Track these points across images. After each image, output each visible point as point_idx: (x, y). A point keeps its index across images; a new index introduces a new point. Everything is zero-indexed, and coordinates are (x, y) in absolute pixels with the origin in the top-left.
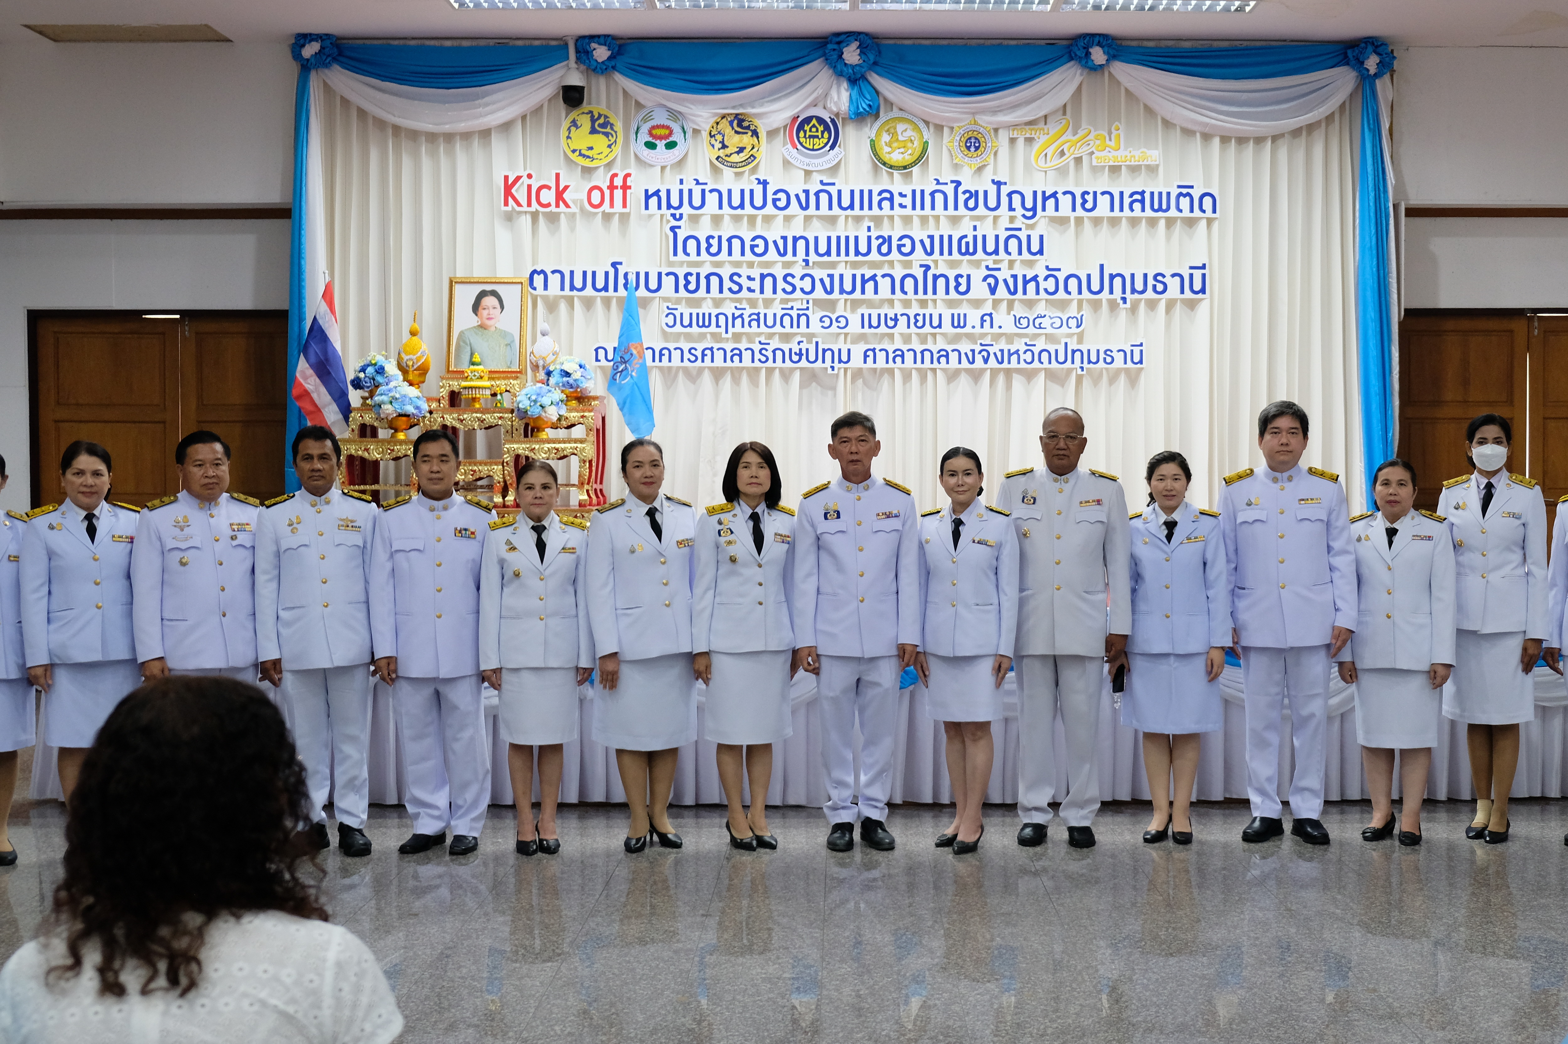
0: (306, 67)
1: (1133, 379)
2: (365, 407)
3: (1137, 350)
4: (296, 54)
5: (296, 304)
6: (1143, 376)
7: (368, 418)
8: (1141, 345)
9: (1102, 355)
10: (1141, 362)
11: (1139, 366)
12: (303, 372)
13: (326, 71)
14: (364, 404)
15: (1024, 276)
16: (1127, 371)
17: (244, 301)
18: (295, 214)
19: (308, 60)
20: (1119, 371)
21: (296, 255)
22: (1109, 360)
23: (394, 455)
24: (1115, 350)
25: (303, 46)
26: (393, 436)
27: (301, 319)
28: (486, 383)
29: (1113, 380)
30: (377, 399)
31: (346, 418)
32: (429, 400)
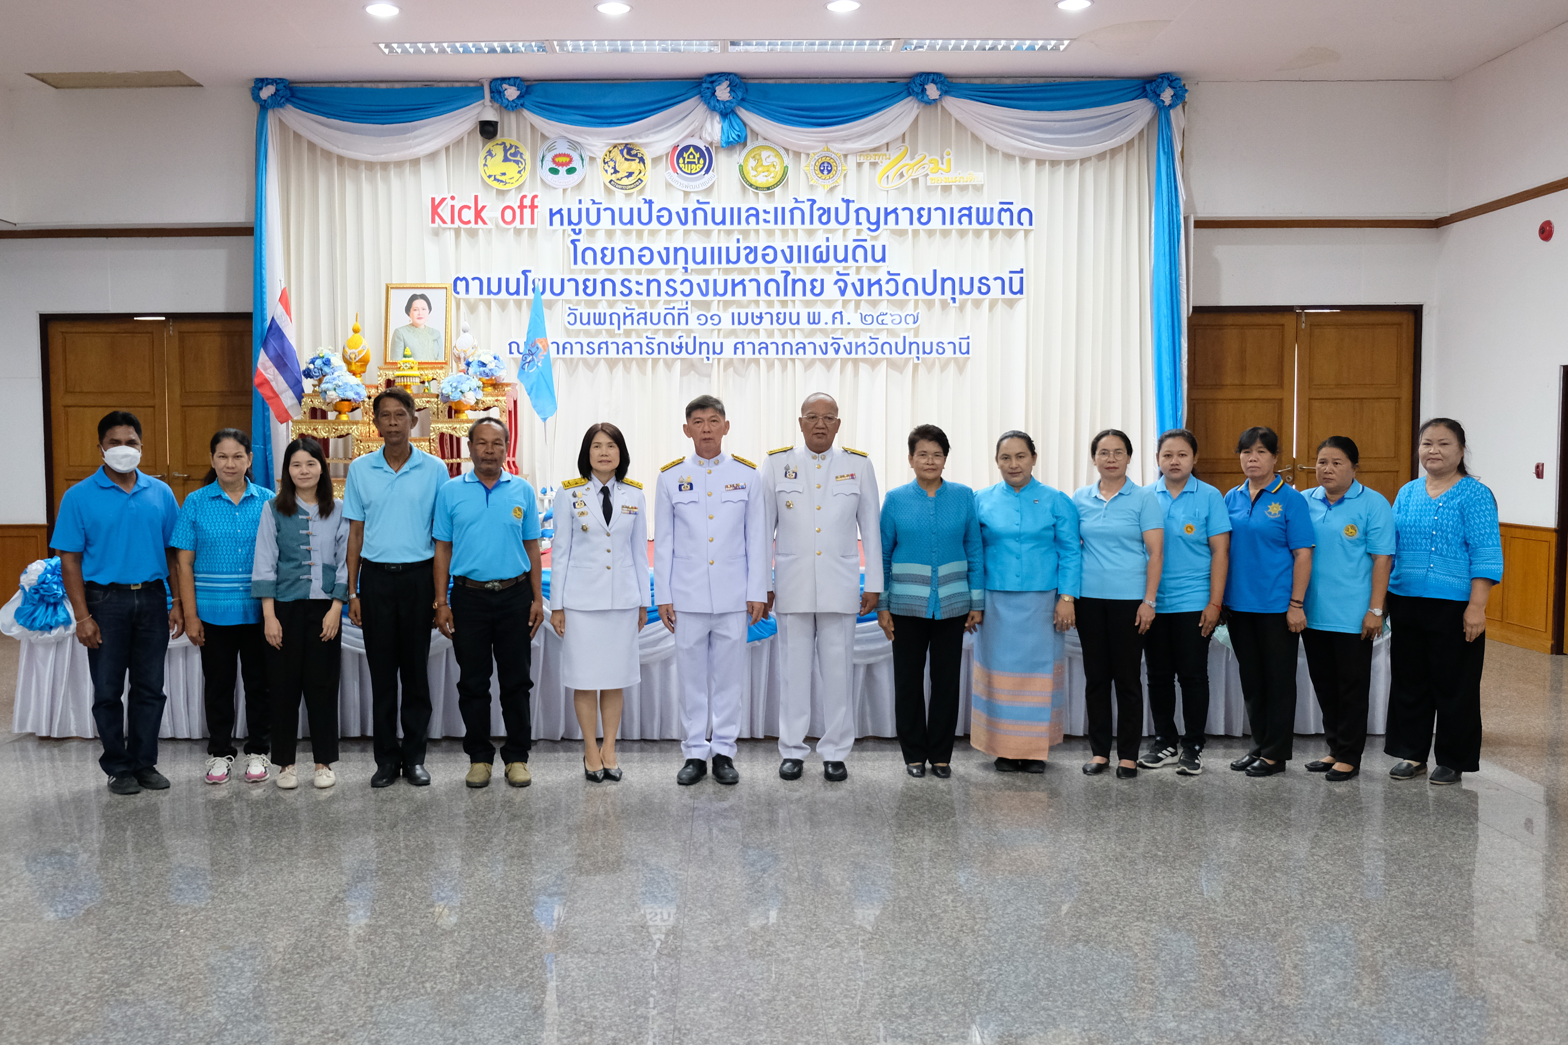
0: (264, 107)
1: (961, 368)
2: (315, 394)
3: (964, 342)
4: (256, 97)
5: (259, 307)
6: (969, 363)
7: (317, 403)
8: (968, 338)
9: (935, 347)
10: (968, 352)
11: (966, 355)
12: (263, 364)
13: (281, 110)
14: (314, 391)
15: (869, 280)
16: (956, 360)
17: (218, 306)
18: (257, 232)
19: (265, 101)
20: (949, 360)
21: (258, 266)
22: (941, 350)
23: (338, 433)
24: (946, 342)
25: (261, 89)
26: (337, 417)
27: (263, 320)
28: (415, 372)
29: (944, 367)
30: (323, 386)
31: (300, 403)
32: (367, 387)
